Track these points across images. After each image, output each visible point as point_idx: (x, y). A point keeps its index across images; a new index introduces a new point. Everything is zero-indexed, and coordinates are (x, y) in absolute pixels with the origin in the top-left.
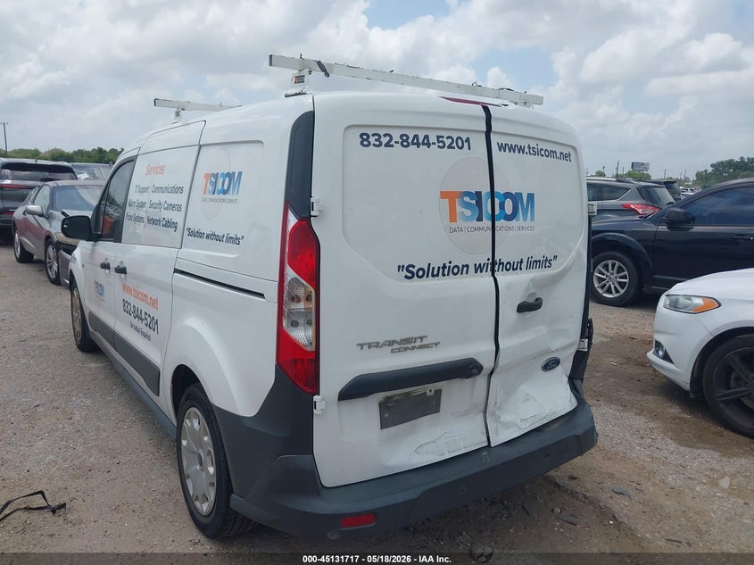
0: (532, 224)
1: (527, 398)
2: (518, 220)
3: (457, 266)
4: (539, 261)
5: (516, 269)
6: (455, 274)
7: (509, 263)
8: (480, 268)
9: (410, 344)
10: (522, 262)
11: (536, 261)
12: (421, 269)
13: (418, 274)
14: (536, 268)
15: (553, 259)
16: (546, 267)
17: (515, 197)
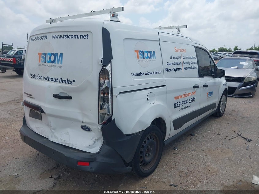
0: (61, 65)
1: (67, 134)
3: (39, 76)
4: (66, 80)
5: (55, 81)
6: (39, 79)
7: (52, 78)
8: (45, 78)
9: (30, 96)
10: (57, 79)
11: (64, 80)
12: (33, 75)
13: (33, 77)
14: (64, 83)
15: (73, 81)
16: (69, 84)
17: (55, 55)
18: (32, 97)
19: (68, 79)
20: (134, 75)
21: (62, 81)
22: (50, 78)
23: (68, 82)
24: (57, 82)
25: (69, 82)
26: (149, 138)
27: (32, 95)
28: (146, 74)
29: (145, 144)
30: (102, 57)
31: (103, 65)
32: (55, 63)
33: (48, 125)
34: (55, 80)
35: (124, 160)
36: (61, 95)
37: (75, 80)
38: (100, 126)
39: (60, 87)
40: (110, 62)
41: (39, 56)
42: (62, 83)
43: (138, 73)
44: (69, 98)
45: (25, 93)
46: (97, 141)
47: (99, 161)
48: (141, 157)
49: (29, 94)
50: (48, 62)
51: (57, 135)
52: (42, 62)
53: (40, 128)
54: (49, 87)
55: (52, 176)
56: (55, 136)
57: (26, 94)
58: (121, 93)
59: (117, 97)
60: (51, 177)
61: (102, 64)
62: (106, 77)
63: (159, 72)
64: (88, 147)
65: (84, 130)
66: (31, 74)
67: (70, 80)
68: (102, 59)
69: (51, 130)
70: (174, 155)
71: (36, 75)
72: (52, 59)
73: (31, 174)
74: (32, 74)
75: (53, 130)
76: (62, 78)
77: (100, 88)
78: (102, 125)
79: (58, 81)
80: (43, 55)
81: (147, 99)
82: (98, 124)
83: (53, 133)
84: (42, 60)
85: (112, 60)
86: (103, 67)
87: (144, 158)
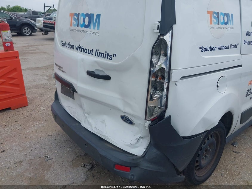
0: (98, 31)
1: (103, 122)
2: (91, 29)
3: (71, 45)
4: (103, 54)
5: (90, 54)
6: (71, 48)
7: (86, 49)
8: (77, 48)
9: (60, 68)
10: (92, 51)
11: (101, 53)
12: (64, 43)
13: (64, 45)
14: (101, 57)
15: (113, 55)
16: (108, 59)
17: (90, 16)
18: (63, 70)
19: (106, 52)
20: (203, 49)
21: (99, 54)
22: (83, 49)
23: (106, 56)
24: (92, 54)
25: (108, 56)
26: (210, 138)
27: (62, 68)
28: (219, 48)
29: (204, 145)
30: (160, 21)
31: (159, 34)
32: (91, 28)
33: (81, 107)
34: (89, 52)
35: (177, 169)
36: (97, 73)
37: (116, 55)
38: (148, 122)
39: (96, 62)
40: (171, 28)
41: (71, 17)
42: (99, 56)
43: (209, 47)
44: (107, 78)
45: (55, 64)
46: (141, 139)
47: (143, 168)
48: (197, 161)
49: (59, 67)
50: (82, 26)
51: (91, 121)
52: (74, 25)
53: (72, 108)
54: (83, 60)
55: (84, 165)
56: (89, 123)
57: (57, 65)
58: (183, 78)
59: (176, 84)
60: (83, 167)
61: (158, 31)
62: (162, 52)
63: (235, 46)
64: (129, 146)
65: (124, 121)
66: (61, 41)
67: (109, 54)
68: (159, 24)
69: (84, 113)
70: (234, 153)
71: (67, 43)
72: (87, 23)
73: (63, 158)
74: (63, 41)
75: (86, 115)
76: (98, 50)
77: (152, 69)
78: (150, 122)
79: (94, 53)
80: (75, 17)
81: (218, 86)
82: (145, 119)
83: (86, 117)
84: (73, 22)
85: (174, 26)
86: (159, 36)
87: (200, 162)
